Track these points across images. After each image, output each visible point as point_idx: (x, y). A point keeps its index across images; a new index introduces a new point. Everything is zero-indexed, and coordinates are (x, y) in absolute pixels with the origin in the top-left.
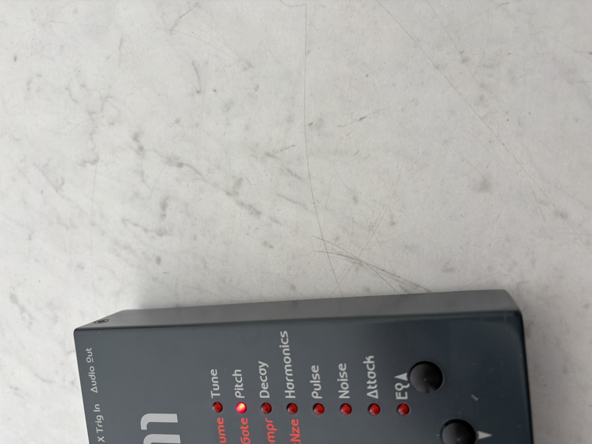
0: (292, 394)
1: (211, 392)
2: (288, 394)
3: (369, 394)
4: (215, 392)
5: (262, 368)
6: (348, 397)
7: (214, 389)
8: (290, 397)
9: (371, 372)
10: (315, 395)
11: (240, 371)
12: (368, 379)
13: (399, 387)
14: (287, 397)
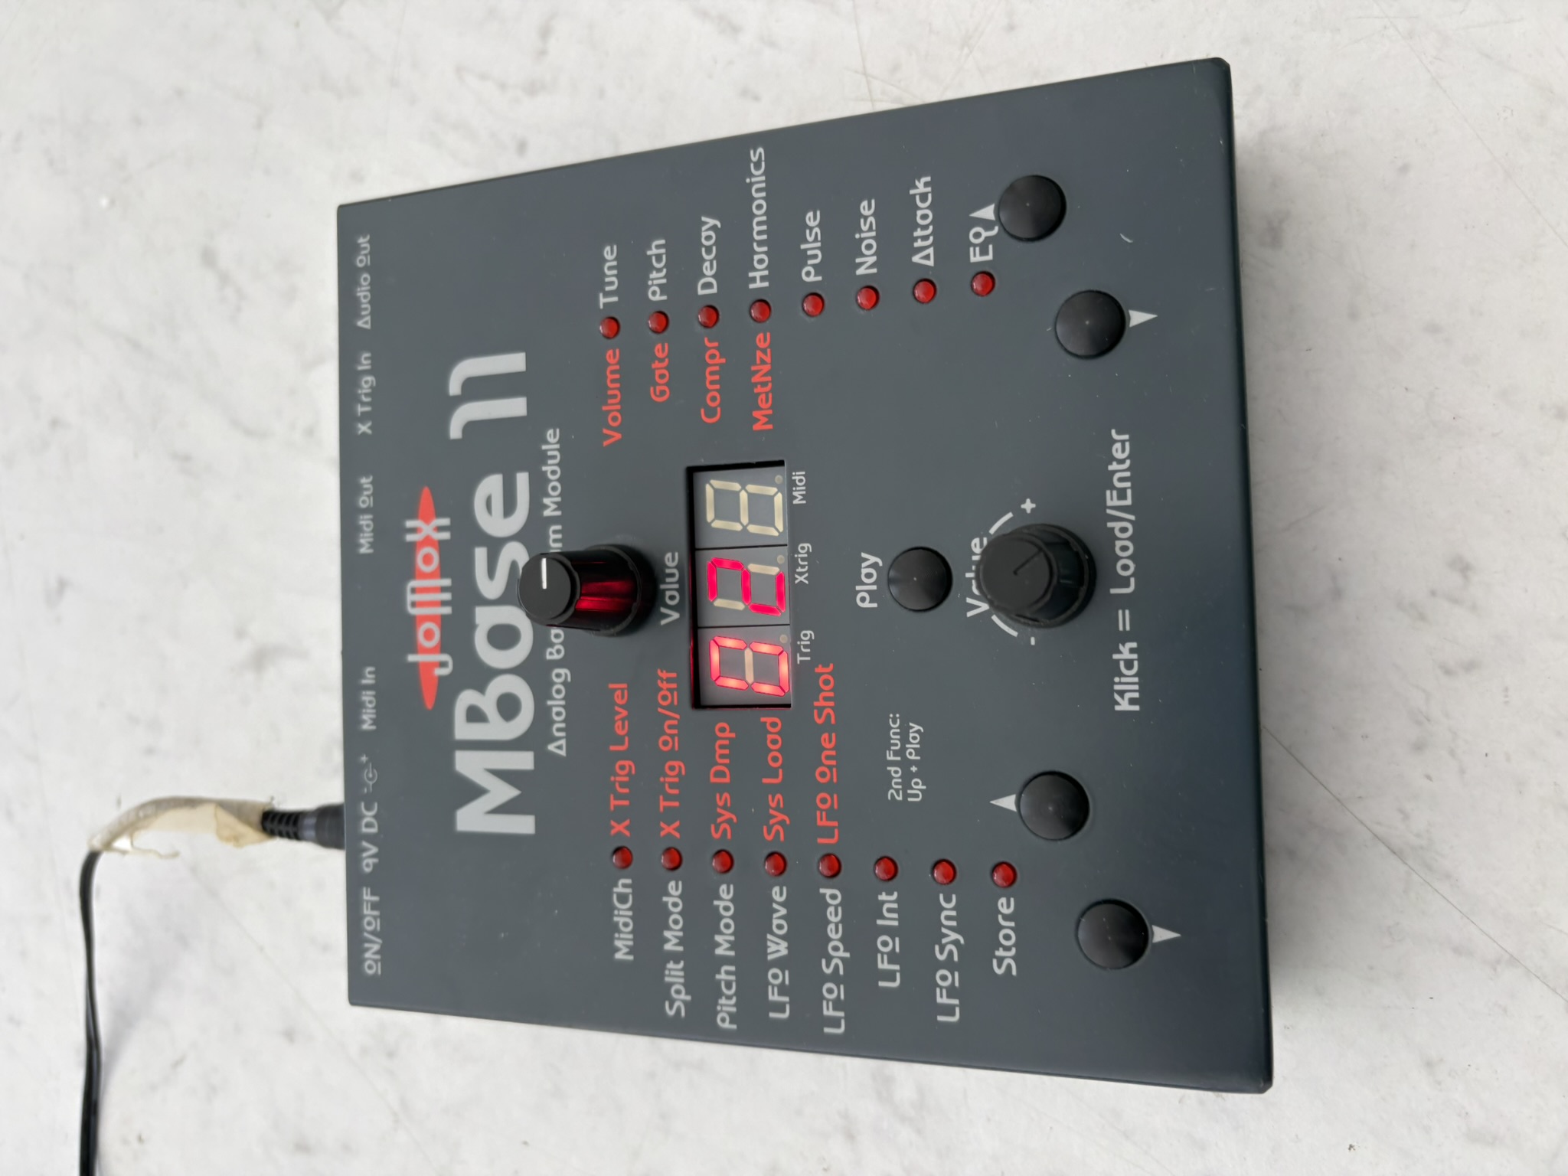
0: (763, 279)
1: (601, 295)
2: (754, 280)
3: (916, 259)
4: (607, 294)
5: (707, 230)
6: (874, 271)
7: (608, 289)
8: (758, 284)
9: (924, 211)
10: (808, 274)
11: (662, 242)
12: (917, 226)
13: (978, 235)
14: (752, 286)
